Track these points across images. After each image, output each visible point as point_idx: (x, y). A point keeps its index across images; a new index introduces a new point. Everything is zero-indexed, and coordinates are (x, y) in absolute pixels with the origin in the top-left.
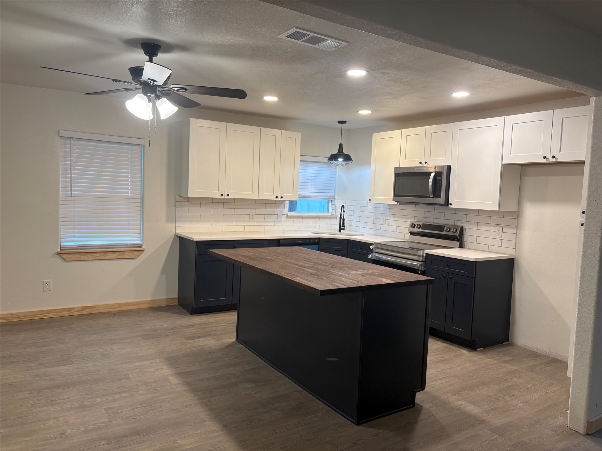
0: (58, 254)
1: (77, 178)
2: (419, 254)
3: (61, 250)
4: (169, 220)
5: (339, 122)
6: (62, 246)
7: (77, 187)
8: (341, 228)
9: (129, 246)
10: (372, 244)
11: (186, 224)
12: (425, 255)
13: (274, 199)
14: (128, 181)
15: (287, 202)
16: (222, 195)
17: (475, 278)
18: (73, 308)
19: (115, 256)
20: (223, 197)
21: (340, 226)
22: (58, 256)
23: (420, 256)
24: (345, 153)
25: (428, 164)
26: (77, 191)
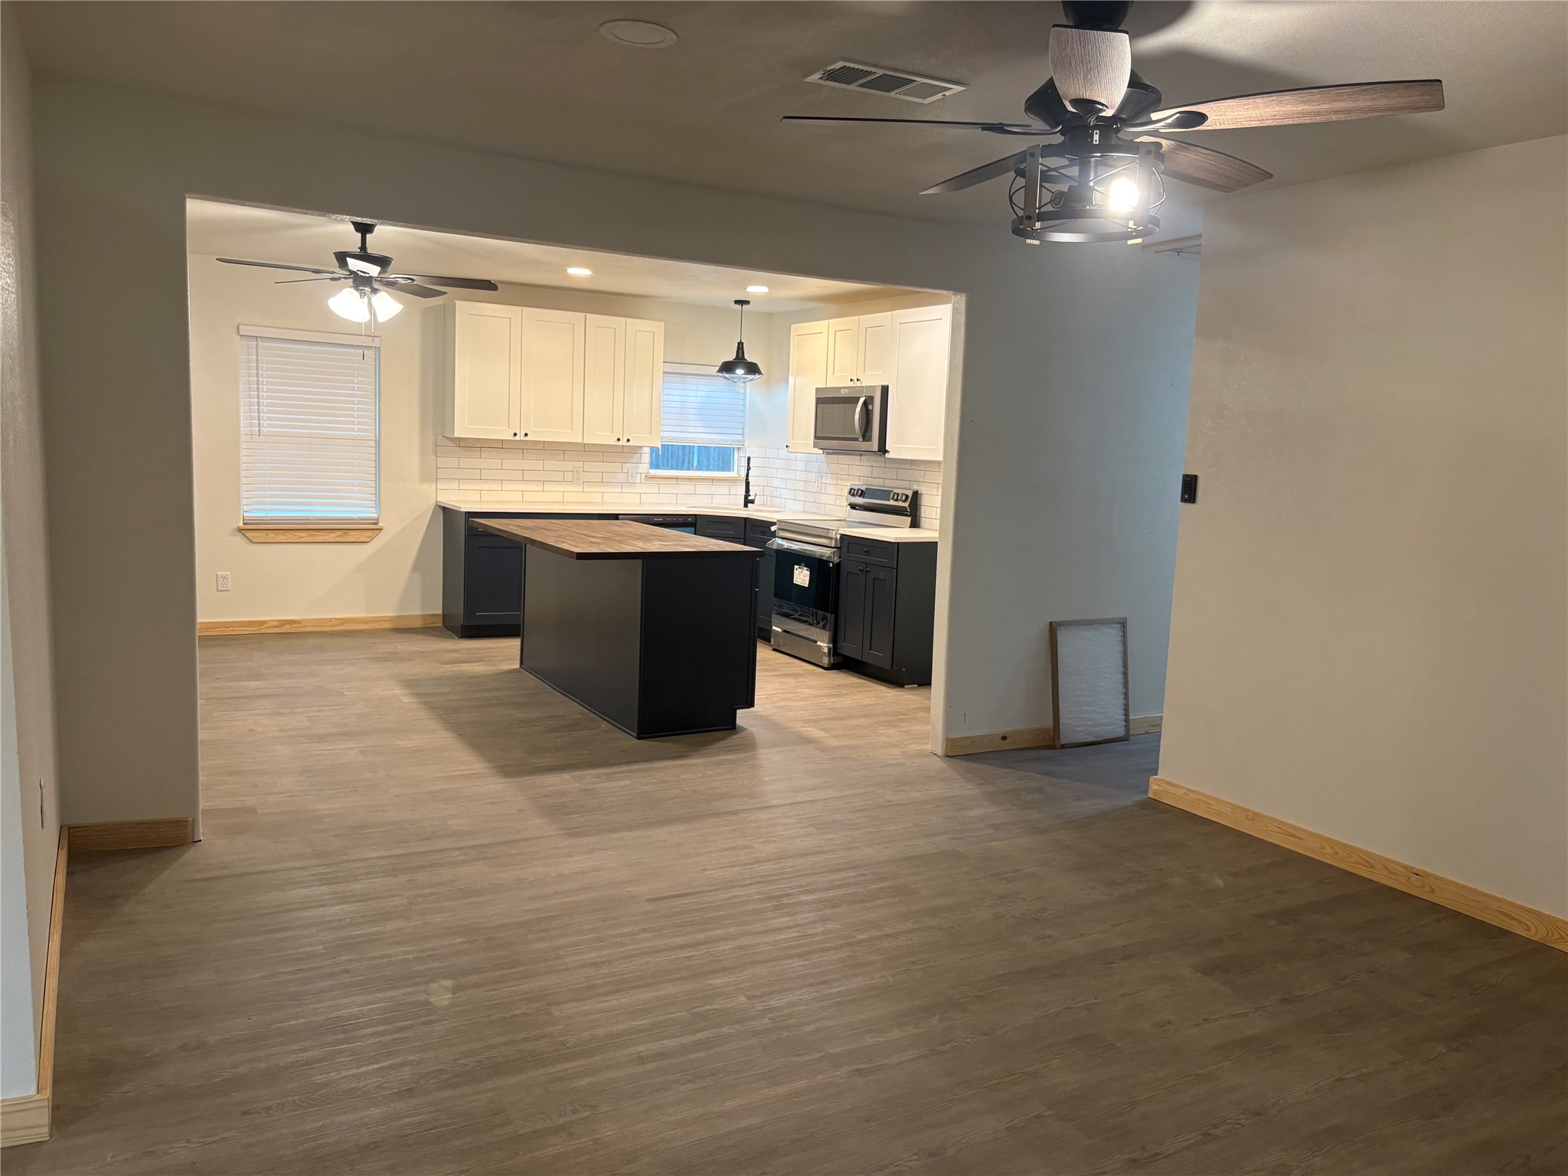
0: (240, 530)
1: (268, 405)
2: (830, 536)
3: (244, 524)
4: (424, 478)
5: (737, 302)
6: (247, 517)
7: (268, 419)
8: (747, 502)
9: (355, 521)
10: (775, 524)
11: (454, 485)
12: (838, 536)
13: (614, 442)
14: (352, 409)
15: (647, 450)
16: (515, 434)
17: (897, 569)
18: (265, 622)
19: (332, 537)
20: (517, 438)
21: (746, 497)
22: (239, 533)
23: (831, 538)
24: (749, 360)
25: (861, 383)
26: (269, 426)
